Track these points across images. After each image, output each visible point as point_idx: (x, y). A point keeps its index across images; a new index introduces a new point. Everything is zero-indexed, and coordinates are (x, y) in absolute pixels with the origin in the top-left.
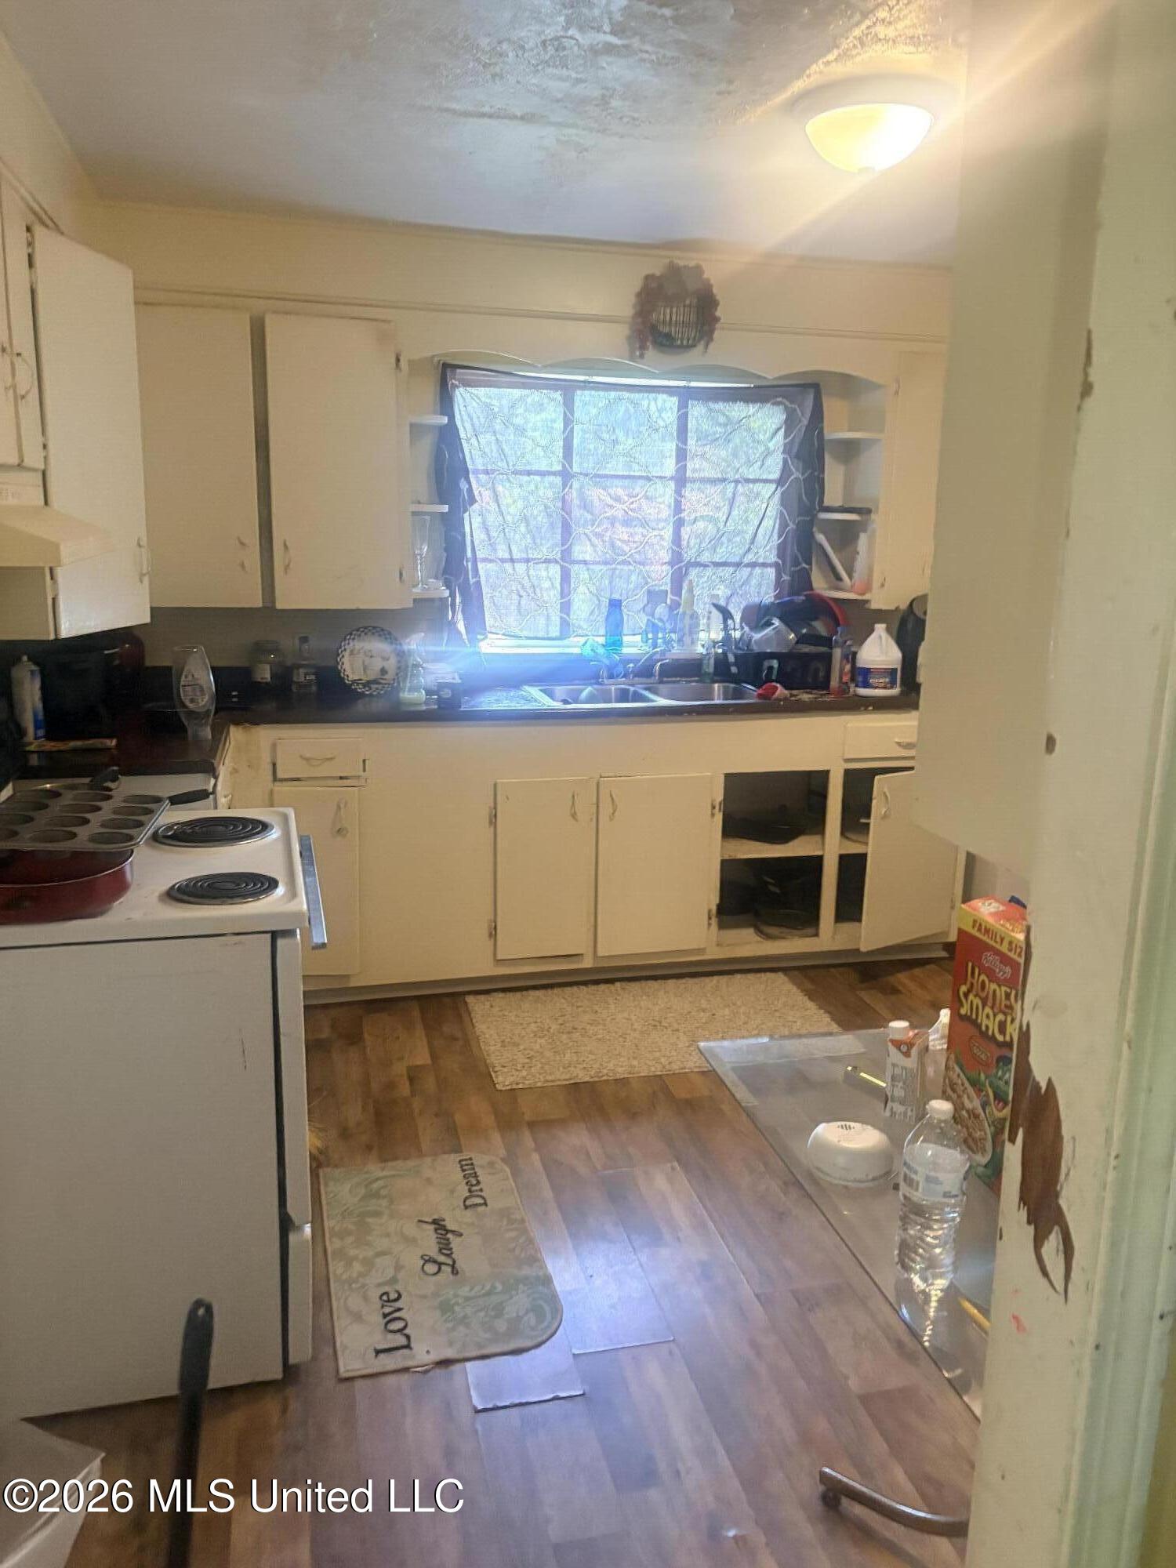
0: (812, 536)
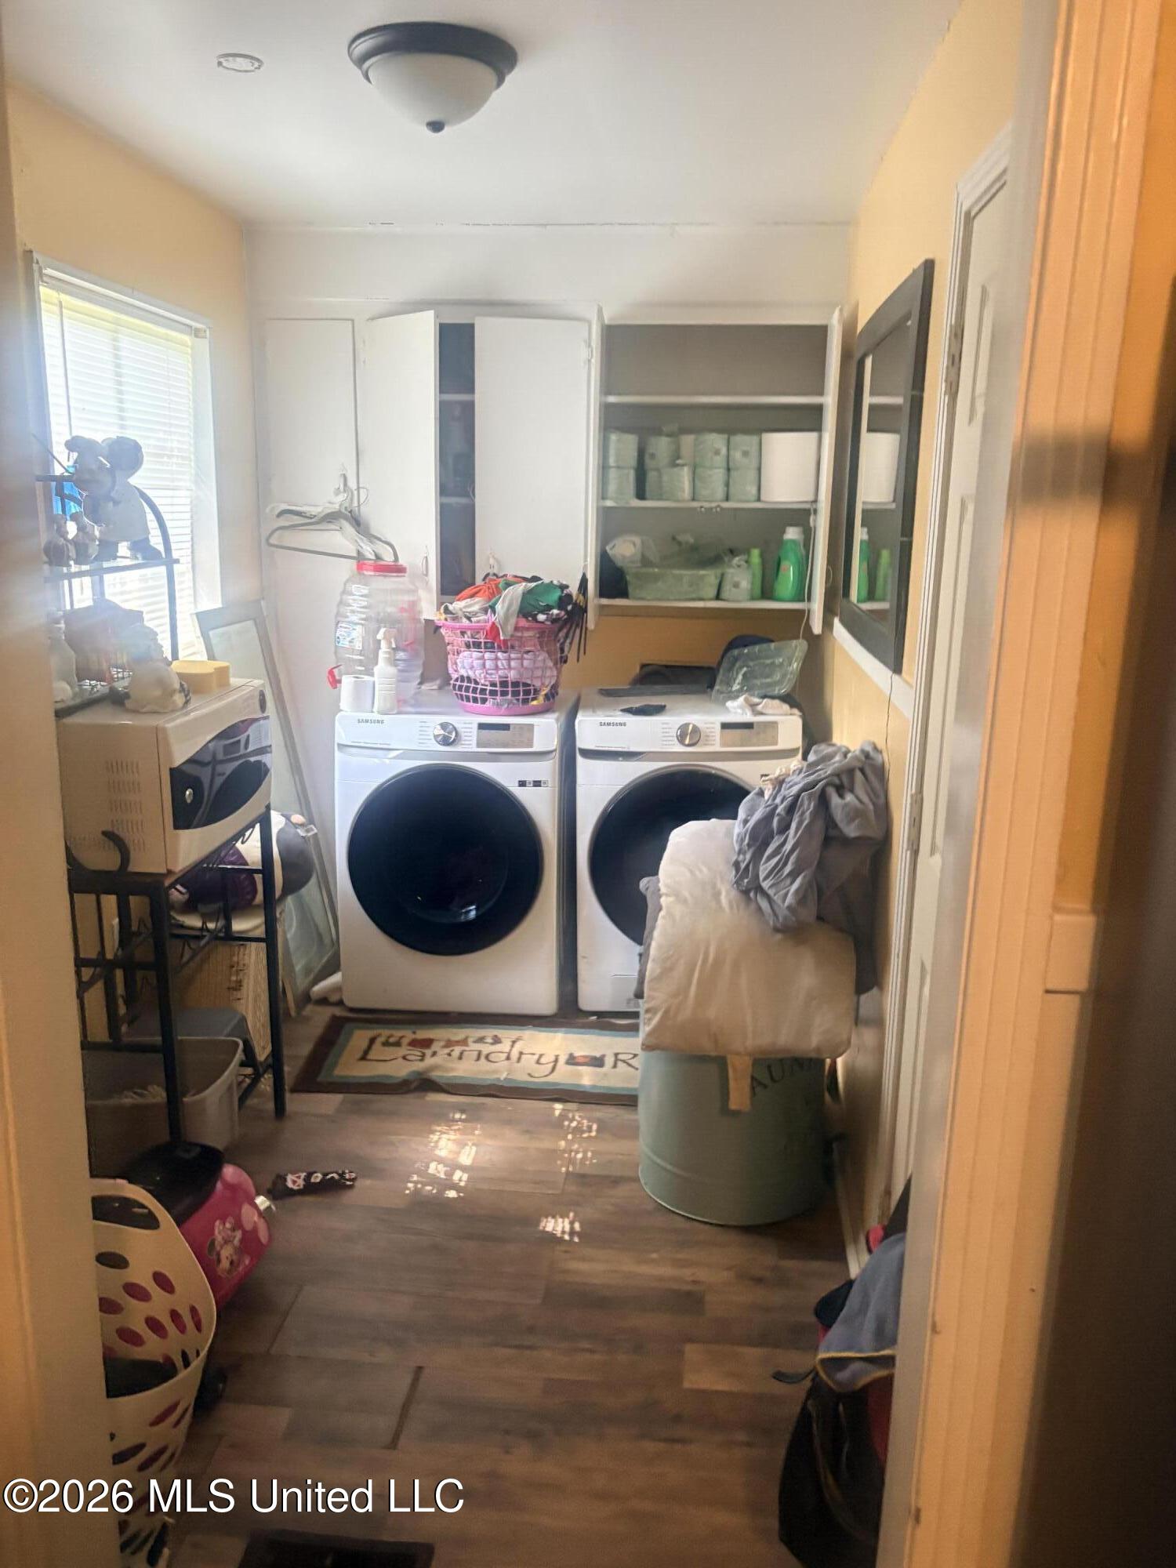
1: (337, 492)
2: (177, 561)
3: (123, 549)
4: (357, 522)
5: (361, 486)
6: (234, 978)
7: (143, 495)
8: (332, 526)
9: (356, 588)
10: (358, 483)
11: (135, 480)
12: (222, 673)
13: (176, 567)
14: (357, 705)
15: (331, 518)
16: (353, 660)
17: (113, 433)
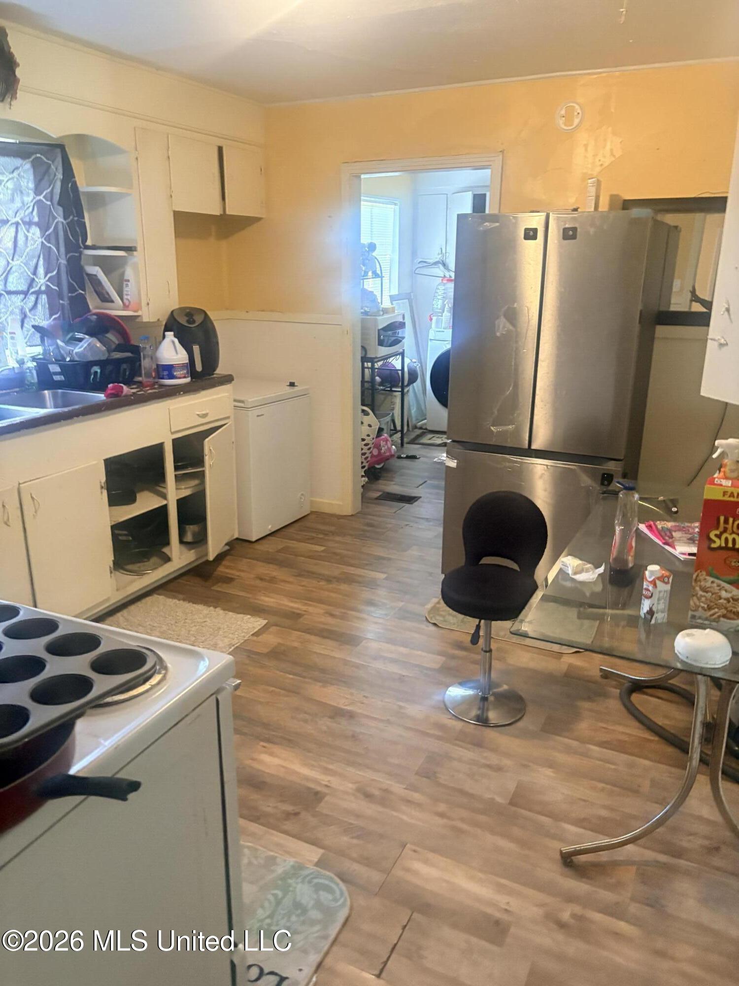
0: (81, 269)
1: (439, 254)
2: (384, 277)
3: (370, 274)
4: (444, 265)
5: (447, 251)
6: (392, 406)
7: (376, 258)
8: (436, 266)
9: (441, 288)
10: (446, 250)
11: (374, 254)
12: (393, 308)
13: (383, 278)
14: (437, 326)
15: (436, 263)
16: (437, 312)
17: (370, 241)
